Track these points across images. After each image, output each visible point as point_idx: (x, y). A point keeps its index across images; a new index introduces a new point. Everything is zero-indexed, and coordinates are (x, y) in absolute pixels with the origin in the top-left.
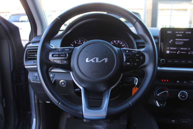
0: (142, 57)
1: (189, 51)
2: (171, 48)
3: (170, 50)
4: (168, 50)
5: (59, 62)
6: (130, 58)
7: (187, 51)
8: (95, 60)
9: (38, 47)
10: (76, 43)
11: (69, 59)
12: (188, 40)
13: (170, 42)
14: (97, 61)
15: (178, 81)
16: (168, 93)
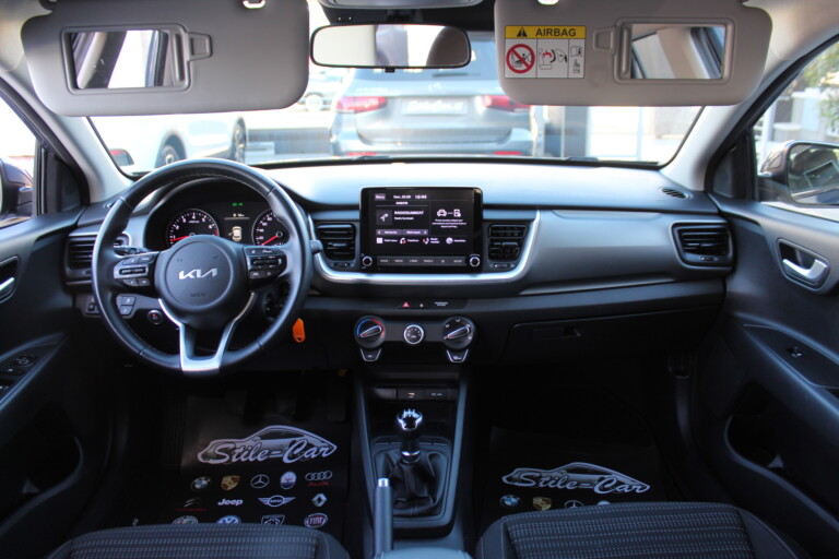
0: (280, 260)
1: (425, 237)
2: (386, 232)
3: (385, 237)
4: (380, 236)
5: (132, 283)
6: (257, 265)
7: (421, 238)
8: (195, 274)
9: (95, 236)
10: (184, 221)
11: (151, 276)
12: (421, 213)
13: (383, 218)
14: (199, 275)
15: (406, 305)
16: (382, 332)
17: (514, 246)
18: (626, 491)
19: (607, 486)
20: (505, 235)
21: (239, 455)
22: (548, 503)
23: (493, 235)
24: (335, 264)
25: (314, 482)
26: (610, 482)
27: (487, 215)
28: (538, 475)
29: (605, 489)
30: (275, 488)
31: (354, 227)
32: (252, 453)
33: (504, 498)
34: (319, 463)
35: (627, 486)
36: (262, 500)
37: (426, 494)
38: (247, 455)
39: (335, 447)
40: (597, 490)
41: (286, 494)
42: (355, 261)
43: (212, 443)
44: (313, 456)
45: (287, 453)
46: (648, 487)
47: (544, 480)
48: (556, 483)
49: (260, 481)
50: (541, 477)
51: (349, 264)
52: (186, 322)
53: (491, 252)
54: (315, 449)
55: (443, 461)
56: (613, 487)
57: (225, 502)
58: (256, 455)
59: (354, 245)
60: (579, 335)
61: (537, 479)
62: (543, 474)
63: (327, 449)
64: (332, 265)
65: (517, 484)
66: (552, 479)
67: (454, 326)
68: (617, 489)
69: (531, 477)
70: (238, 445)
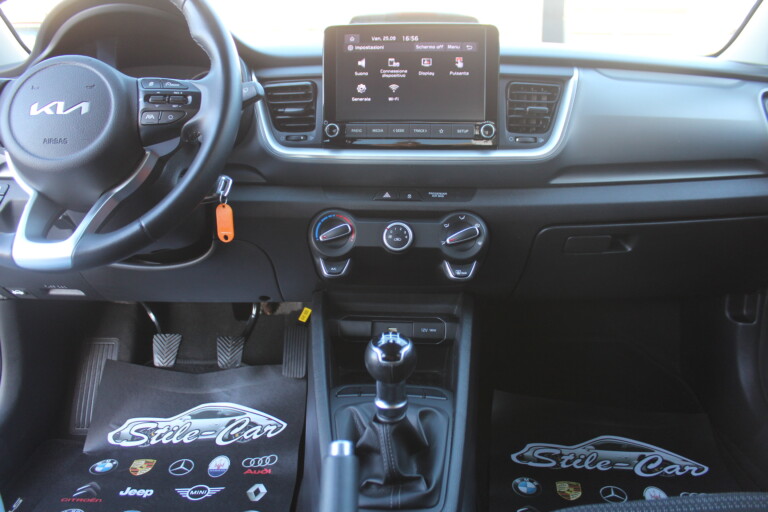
0: (190, 98)
8: (54, 108)
14: (60, 111)
15: (387, 195)
16: (351, 232)
17: (544, 113)
18: (678, 473)
19: (651, 466)
20: (529, 97)
21: (160, 437)
22: (576, 489)
23: (512, 96)
24: (287, 138)
25: (252, 469)
26: (653, 461)
27: (504, 69)
28: (557, 452)
29: (650, 471)
30: (201, 476)
31: (315, 86)
32: (178, 434)
33: (517, 481)
34: (262, 445)
35: (678, 468)
36: (180, 491)
37: (414, 472)
38: (172, 436)
39: (285, 425)
40: (638, 471)
41: (213, 483)
42: (314, 132)
43: (129, 421)
44: (255, 436)
45: (222, 435)
46: (706, 469)
47: (566, 458)
48: (582, 463)
49: (182, 467)
50: (561, 455)
51: (306, 137)
52: (39, 189)
53: (510, 121)
54: (258, 428)
55: (440, 423)
56: (659, 468)
57: (129, 492)
58: (182, 436)
59: (314, 112)
60: (629, 249)
61: (558, 458)
62: (564, 452)
63: (274, 428)
64: (283, 138)
65: (531, 464)
66: (575, 458)
67: (456, 225)
68: (666, 470)
69: (549, 455)
70: (161, 425)
